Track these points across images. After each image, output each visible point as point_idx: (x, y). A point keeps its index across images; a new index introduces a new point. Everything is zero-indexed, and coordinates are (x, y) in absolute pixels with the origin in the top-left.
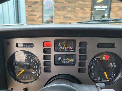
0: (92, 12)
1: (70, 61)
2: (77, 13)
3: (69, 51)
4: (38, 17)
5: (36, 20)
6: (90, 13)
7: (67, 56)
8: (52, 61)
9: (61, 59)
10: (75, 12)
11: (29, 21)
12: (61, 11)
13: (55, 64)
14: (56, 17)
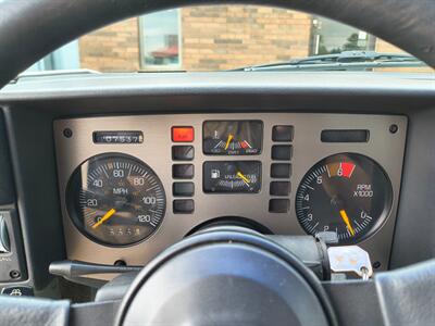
0: (315, 22)
1: (245, 180)
2: (262, 26)
3: (242, 152)
4: (124, 40)
5: (115, 50)
6: (309, 27)
7: (237, 166)
8: (198, 181)
9: (222, 177)
10: (255, 21)
11: (91, 55)
12: (205, 19)
13: (206, 191)
14: (187, 41)
